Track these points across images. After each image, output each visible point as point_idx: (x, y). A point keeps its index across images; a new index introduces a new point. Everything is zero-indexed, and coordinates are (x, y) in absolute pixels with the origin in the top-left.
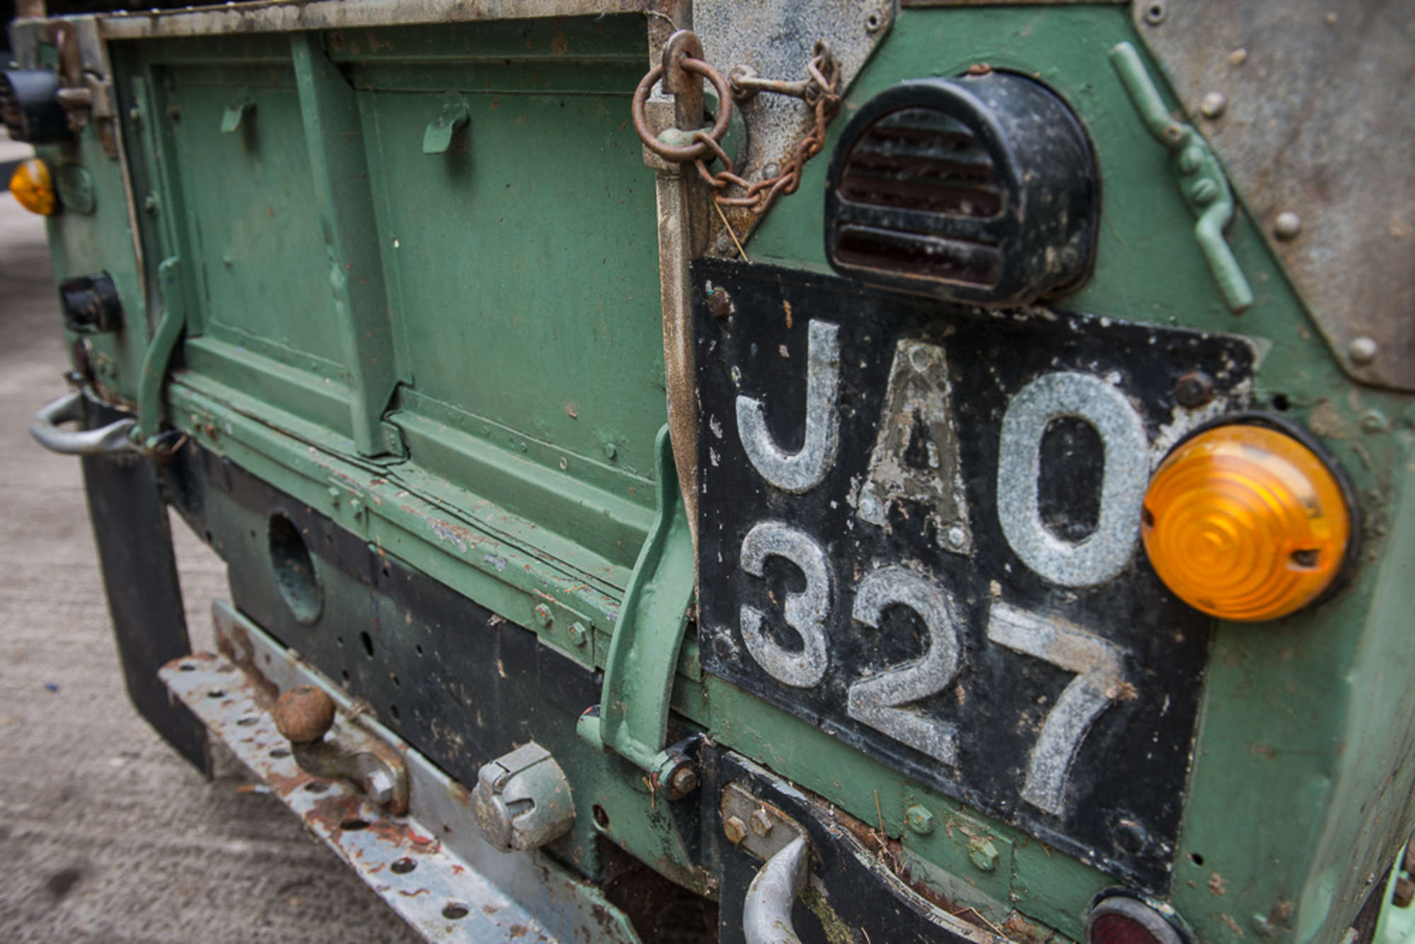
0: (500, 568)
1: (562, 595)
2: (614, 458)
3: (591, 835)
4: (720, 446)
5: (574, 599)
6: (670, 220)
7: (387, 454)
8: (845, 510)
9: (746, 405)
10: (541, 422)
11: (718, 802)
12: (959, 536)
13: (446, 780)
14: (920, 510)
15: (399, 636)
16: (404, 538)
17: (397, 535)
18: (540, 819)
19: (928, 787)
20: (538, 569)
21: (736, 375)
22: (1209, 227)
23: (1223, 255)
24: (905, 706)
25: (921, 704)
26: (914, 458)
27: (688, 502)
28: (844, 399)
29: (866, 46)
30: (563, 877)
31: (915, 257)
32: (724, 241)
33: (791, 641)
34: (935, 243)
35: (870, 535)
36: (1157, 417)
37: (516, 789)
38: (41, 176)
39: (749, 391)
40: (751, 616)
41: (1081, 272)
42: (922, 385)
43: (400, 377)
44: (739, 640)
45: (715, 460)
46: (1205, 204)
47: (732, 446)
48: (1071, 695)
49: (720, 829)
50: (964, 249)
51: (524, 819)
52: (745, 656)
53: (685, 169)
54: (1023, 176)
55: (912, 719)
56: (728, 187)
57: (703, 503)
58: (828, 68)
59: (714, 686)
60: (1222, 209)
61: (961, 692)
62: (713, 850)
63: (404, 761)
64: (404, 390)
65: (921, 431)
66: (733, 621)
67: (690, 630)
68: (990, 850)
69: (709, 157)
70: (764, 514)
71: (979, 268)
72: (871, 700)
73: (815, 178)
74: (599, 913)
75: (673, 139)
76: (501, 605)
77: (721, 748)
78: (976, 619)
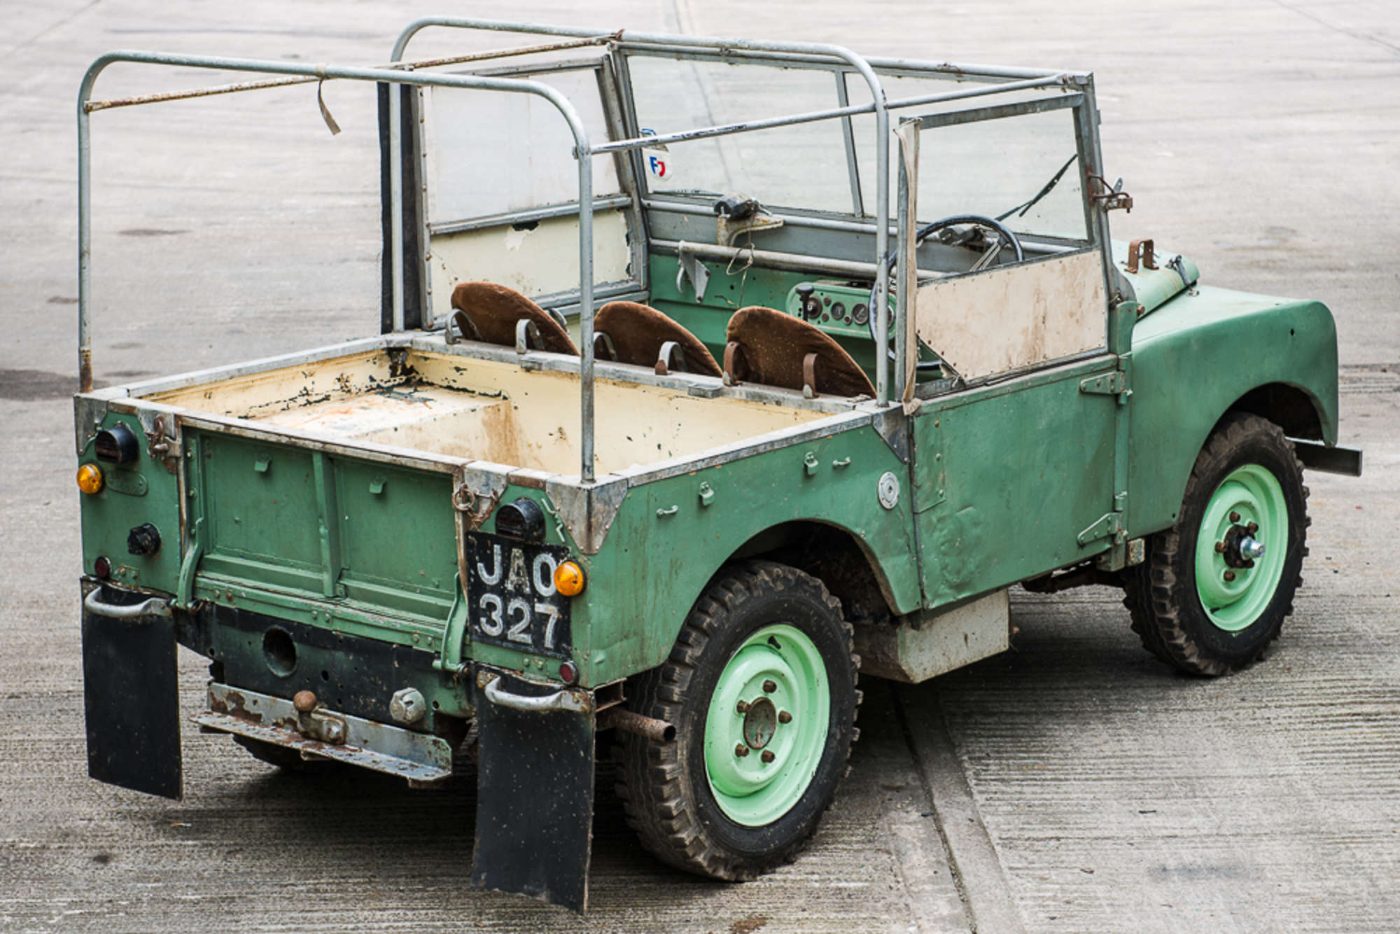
0: (398, 627)
1: (423, 630)
2: (437, 587)
3: (432, 714)
4: (473, 576)
5: (428, 631)
6: (459, 521)
7: (337, 596)
8: (505, 588)
9: (480, 565)
10: (410, 577)
11: (476, 679)
12: (528, 590)
13: (366, 721)
14: (520, 585)
15: (345, 666)
16: (352, 625)
17: (348, 624)
18: (416, 708)
19: (527, 652)
20: (413, 624)
21: (477, 558)
22: (558, 529)
23: (560, 534)
24: (521, 632)
25: (524, 631)
26: (518, 574)
27: (465, 593)
28: (502, 563)
29: (502, 490)
30: (420, 736)
31: (511, 534)
32: (473, 527)
33: (493, 624)
34: (515, 532)
35: (510, 593)
36: (558, 562)
37: (407, 699)
38: (96, 474)
39: (481, 561)
40: (483, 620)
41: (543, 535)
42: (518, 558)
43: (343, 566)
44: (480, 627)
45: (472, 580)
46: (558, 525)
47: (477, 576)
48: (551, 620)
49: (476, 685)
50: (519, 533)
51: (411, 708)
52: (483, 632)
53: (464, 513)
54: (527, 521)
55: (522, 635)
56: (474, 517)
57: (469, 592)
58: (495, 493)
59: (474, 644)
60: (561, 526)
61: (532, 626)
62: (475, 700)
63: (343, 720)
64: (345, 571)
65: (519, 568)
66: (478, 623)
67: (466, 631)
68: (541, 663)
69: (470, 510)
70: (486, 592)
71: (522, 536)
72: (513, 633)
73: (494, 515)
74: (435, 742)
75: (461, 506)
76: (397, 639)
77: (476, 663)
78: (533, 607)
